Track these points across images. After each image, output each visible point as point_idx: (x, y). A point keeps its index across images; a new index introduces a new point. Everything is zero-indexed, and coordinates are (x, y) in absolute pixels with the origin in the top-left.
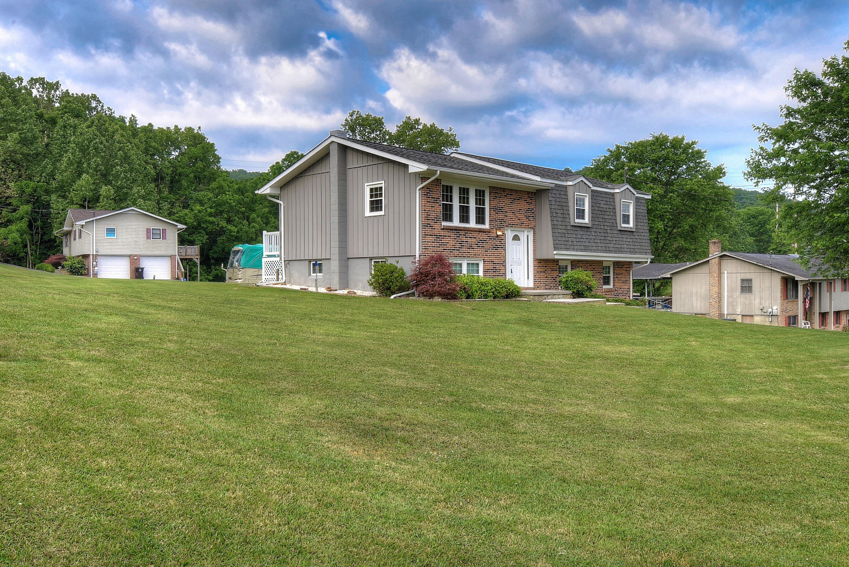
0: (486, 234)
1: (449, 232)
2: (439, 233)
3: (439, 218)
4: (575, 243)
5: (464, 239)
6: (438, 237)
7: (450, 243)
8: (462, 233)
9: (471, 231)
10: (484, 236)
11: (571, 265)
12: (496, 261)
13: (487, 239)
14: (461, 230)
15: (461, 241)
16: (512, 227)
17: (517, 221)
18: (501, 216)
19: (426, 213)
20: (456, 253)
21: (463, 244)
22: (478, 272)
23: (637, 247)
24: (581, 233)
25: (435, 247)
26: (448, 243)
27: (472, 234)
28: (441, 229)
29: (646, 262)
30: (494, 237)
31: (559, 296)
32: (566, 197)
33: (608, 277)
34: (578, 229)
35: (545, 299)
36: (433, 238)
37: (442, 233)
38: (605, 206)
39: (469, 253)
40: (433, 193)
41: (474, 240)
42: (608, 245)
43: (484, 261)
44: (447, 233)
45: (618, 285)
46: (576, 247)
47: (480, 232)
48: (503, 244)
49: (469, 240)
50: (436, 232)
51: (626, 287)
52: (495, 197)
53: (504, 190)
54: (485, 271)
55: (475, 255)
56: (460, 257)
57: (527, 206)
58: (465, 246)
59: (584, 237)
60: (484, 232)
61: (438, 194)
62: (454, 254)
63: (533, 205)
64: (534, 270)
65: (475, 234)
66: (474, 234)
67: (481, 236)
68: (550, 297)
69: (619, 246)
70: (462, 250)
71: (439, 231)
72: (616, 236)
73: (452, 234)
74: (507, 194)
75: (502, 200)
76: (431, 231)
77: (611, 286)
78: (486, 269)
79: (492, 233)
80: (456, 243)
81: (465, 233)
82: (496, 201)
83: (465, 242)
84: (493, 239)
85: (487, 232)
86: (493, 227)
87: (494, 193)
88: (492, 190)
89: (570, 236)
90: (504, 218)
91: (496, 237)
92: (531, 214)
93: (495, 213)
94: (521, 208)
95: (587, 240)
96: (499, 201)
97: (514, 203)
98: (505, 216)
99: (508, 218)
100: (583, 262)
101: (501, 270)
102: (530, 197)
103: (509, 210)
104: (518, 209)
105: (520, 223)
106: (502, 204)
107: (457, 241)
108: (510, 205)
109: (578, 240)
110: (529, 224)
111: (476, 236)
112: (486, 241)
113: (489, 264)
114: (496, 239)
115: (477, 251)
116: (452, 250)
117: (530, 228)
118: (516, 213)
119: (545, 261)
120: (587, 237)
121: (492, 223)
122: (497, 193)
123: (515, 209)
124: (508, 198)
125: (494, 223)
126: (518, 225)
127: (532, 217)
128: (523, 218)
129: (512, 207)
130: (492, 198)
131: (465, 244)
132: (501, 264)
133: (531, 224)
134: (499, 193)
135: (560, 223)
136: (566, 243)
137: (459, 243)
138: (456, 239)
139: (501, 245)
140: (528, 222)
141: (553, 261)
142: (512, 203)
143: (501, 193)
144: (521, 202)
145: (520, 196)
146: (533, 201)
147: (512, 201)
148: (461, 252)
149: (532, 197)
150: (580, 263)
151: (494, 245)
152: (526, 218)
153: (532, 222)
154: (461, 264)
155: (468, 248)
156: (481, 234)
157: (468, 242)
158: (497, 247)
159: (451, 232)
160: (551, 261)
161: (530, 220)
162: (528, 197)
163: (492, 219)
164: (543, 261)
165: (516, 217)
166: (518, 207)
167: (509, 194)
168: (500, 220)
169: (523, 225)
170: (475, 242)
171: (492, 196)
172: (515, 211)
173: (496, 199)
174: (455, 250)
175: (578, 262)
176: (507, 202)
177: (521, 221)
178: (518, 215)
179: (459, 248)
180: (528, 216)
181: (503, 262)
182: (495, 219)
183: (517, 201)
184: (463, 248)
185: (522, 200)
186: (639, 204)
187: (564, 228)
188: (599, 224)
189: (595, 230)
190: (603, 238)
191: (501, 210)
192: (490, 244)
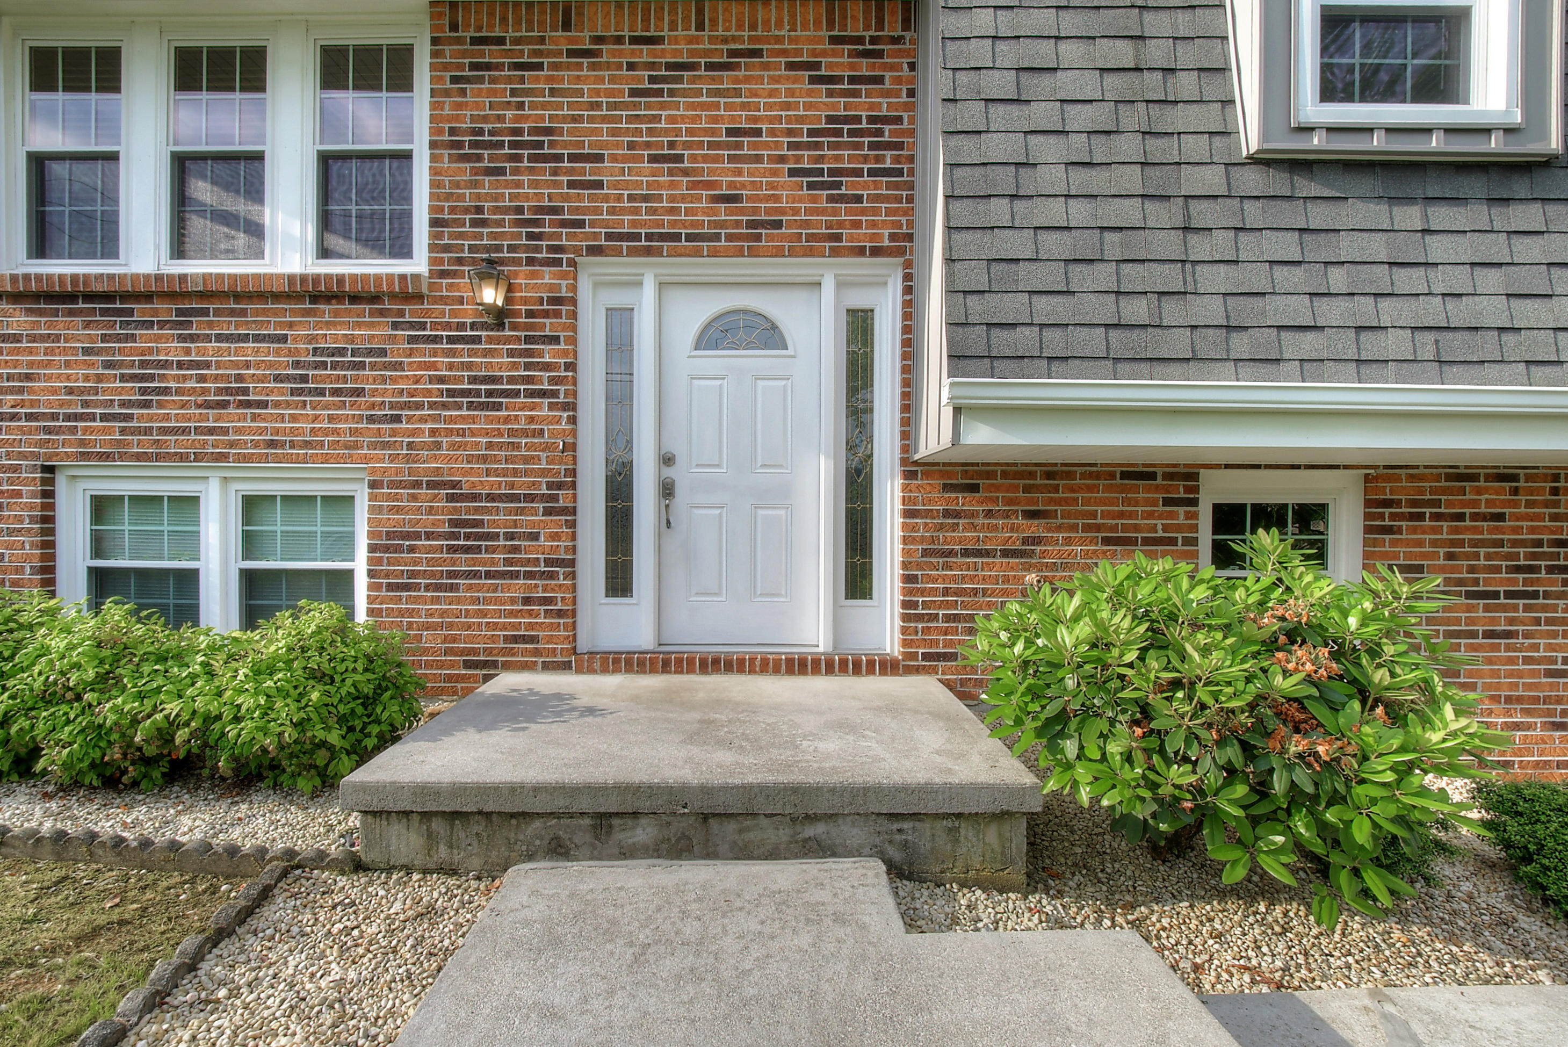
0: (382, 313)
5: (172, 350)
8: (156, 312)
9: (238, 297)
10: (360, 326)
11: (1369, 509)
12: (476, 482)
13: (393, 339)
14: (148, 297)
15: (142, 364)
16: (648, 252)
17: (700, 214)
18: (531, 188)
21: (163, 378)
22: (349, 545)
26: (28, 377)
30: (461, 326)
34: (1352, 184)
39: (211, 431)
41: (267, 353)
48: (547, 367)
49: (219, 353)
52: (474, 67)
53: (568, 13)
54: (380, 546)
55: (272, 444)
57: (818, 106)
58: (179, 391)
60: (355, 299)
63: (888, 94)
64: (903, 540)
66: (265, 312)
67: (328, 325)
74: (596, 39)
75: (550, 79)
79: (443, 300)
80: (99, 378)
81: (180, 312)
82: (493, 93)
83: (180, 365)
84: (451, 340)
85: (393, 296)
86: (460, 261)
87: (475, 41)
88: (454, 27)
89: (1220, 245)
90: (566, 198)
91: (473, 326)
92: (866, 159)
93: (475, 172)
94: (756, 119)
95: (1491, 280)
96: (514, 92)
97: (672, 93)
98: (571, 185)
99: (606, 198)
100: (1515, 478)
101: (535, 537)
102: (859, 40)
103: (617, 145)
104: (713, 132)
105: (737, 224)
106: (544, 106)
107: (108, 365)
108: (636, 106)
109: (1338, 279)
110: (841, 224)
111: (291, 325)
112: (383, 352)
113: (414, 498)
114: (476, 340)
115: (294, 418)
116: (68, 417)
117: (860, 251)
118: (693, 158)
119: (1032, 475)
120: (1495, 248)
121: (453, 236)
122: (500, 41)
123: (690, 132)
124: (608, 66)
125: (462, 236)
126: (730, 237)
127: (872, 173)
128: (771, 186)
129: (657, 119)
130: (455, 80)
131: (177, 378)
132: (531, 498)
133: (874, 224)
134: (517, 41)
135: (1077, 146)
136: (1138, 310)
137: (123, 378)
138: (99, 352)
139: (529, 380)
140: (835, 212)
141: (1126, 475)
142: (659, 93)
143: (542, 40)
144: (747, 80)
145: (734, 39)
146: (892, 67)
147: (652, 79)
148: (147, 431)
149: (874, 40)
150: (1479, 491)
151: (459, 380)
152: (811, 186)
153: (876, 211)
154: (193, 501)
155: (207, 405)
156: (336, 314)
157: (207, 365)
158: (490, 393)
159: (71, 313)
160: (1098, 476)
161: (859, 199)
162: (834, 40)
163: (453, 210)
164: (1005, 475)
165: (694, 185)
166: (715, 119)
167: (619, 40)
168: (520, 210)
169: (783, 238)
170: (271, 365)
171: (460, 67)
172: (688, 145)
173: (480, 80)
174: (92, 417)
175: (1449, 478)
176: (597, 93)
177: (756, 211)
178: (711, 172)
179: (123, 404)
180: (832, 172)
181: (550, 486)
182: (479, 210)
183: (713, 79)
184: (161, 405)
185: (766, 67)
187: (1129, 182)
191: (533, 148)
192: (417, 372)
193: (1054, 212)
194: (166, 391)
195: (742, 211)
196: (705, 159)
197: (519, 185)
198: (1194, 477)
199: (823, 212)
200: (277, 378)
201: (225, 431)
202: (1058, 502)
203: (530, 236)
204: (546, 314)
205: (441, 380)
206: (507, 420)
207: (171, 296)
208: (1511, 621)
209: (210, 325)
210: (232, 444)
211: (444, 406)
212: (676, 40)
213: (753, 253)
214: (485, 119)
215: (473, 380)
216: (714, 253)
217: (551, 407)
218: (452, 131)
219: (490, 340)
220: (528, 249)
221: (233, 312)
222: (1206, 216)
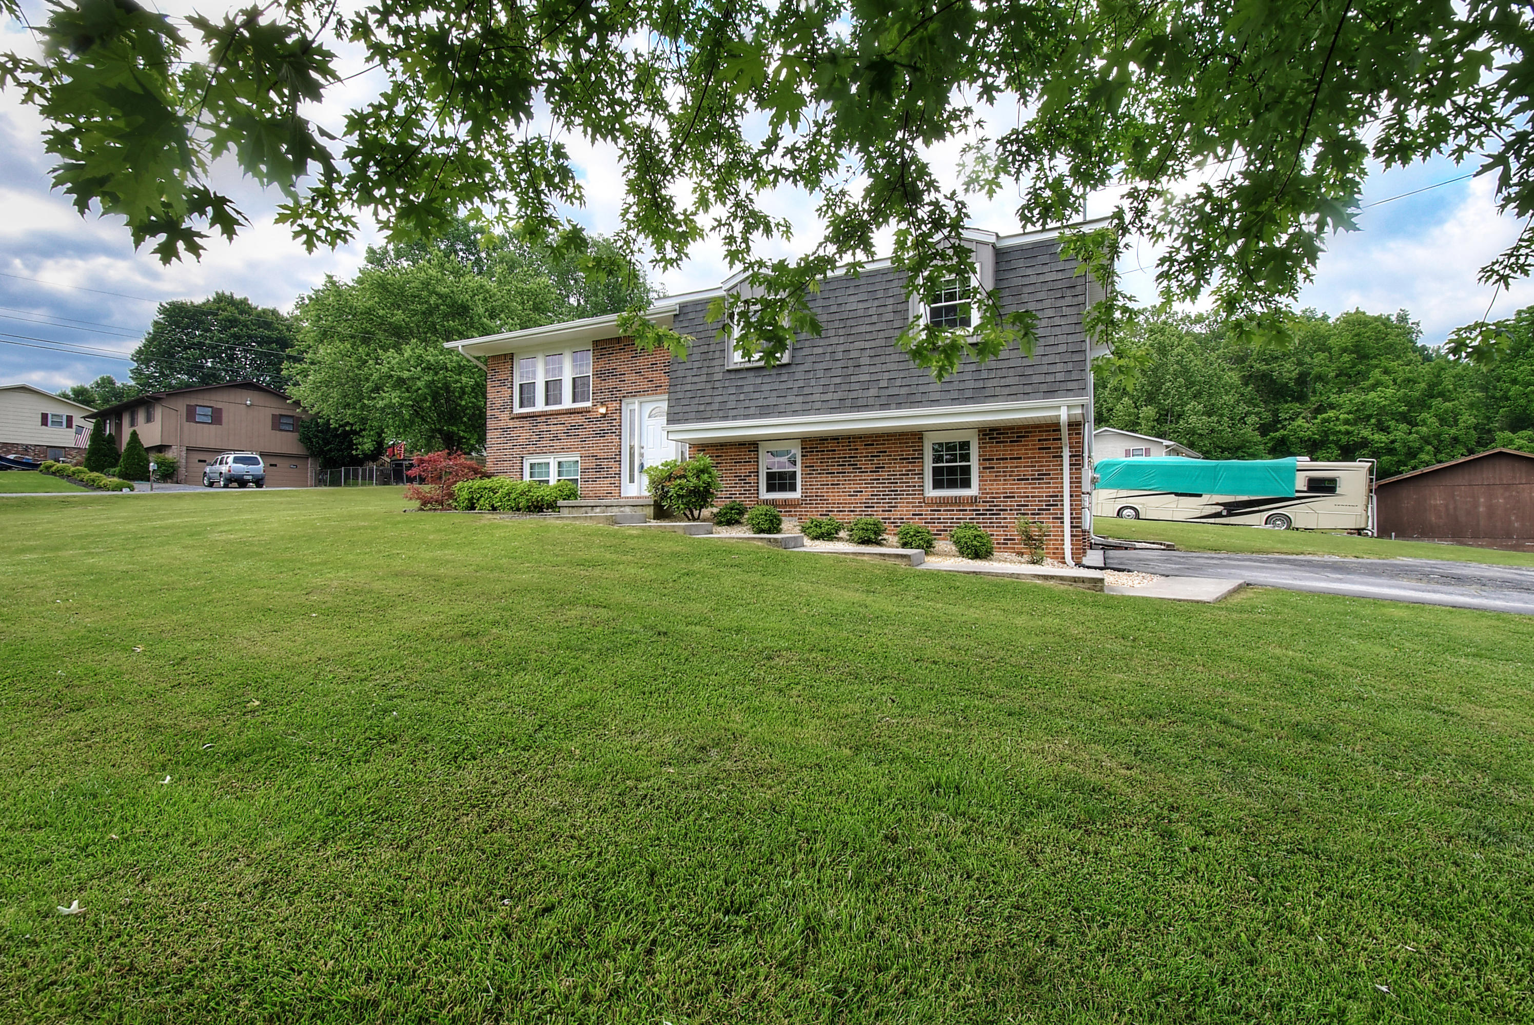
0: (583, 416)
1: (522, 421)
2: (507, 425)
3: (507, 405)
4: (732, 405)
5: (545, 428)
6: (504, 430)
7: (522, 436)
8: (541, 420)
10: (579, 419)
11: (803, 446)
13: (585, 422)
15: (539, 432)
16: (636, 396)
17: (645, 385)
21: (543, 434)
23: (1003, 382)
24: (759, 381)
26: (519, 436)
28: (509, 419)
30: (598, 418)
33: (966, 470)
34: (752, 374)
36: (498, 432)
37: (511, 424)
38: (861, 305)
39: (552, 446)
40: (500, 375)
41: (560, 427)
43: (581, 457)
44: (517, 423)
45: (998, 487)
48: (616, 426)
49: (553, 428)
50: (502, 424)
51: (1044, 491)
52: (601, 355)
53: (618, 340)
55: (563, 449)
58: (546, 437)
59: (765, 387)
65: (563, 419)
67: (574, 419)
69: (904, 391)
71: (506, 422)
73: (526, 424)
74: (624, 345)
75: (615, 356)
77: (973, 491)
78: (583, 469)
79: (595, 412)
80: (531, 435)
82: (604, 361)
83: (546, 431)
84: (596, 421)
85: (586, 411)
86: (598, 402)
87: (602, 349)
88: (597, 346)
89: (719, 392)
90: (619, 385)
91: (600, 417)
93: (601, 380)
95: (775, 394)
96: (608, 360)
98: (619, 381)
99: (627, 384)
100: (838, 439)
101: (612, 468)
103: (629, 370)
104: (648, 365)
105: (652, 387)
106: (614, 363)
107: (533, 432)
108: (631, 360)
109: (742, 397)
111: (567, 420)
112: (583, 425)
113: (589, 460)
114: (601, 421)
115: (567, 442)
118: (644, 372)
119: (717, 446)
120: (776, 386)
122: (605, 348)
123: (642, 365)
125: (598, 396)
126: (651, 391)
129: (636, 363)
130: (597, 359)
131: (545, 434)
132: (612, 458)
134: (609, 348)
135: (694, 372)
136: (702, 408)
137: (536, 435)
138: (531, 429)
139: (612, 429)
141: (739, 445)
143: (613, 347)
147: (636, 354)
148: (540, 447)
150: (828, 443)
151: (597, 431)
154: (549, 463)
155: (551, 440)
156: (575, 416)
157: (551, 431)
158: (603, 433)
160: (732, 445)
163: (597, 390)
164: (711, 446)
165: (644, 379)
167: (628, 345)
168: (610, 389)
170: (562, 430)
171: (598, 355)
172: (643, 369)
173: (602, 358)
175: (821, 440)
178: (647, 375)
179: (535, 441)
181: (616, 456)
182: (602, 389)
184: (542, 441)
186: (1046, 259)
187: (704, 378)
188: (829, 349)
189: (806, 367)
190: (838, 380)
191: (612, 373)
192: (590, 429)
193: (689, 387)
194: (544, 438)
195: (653, 384)
196: (646, 372)
197: (609, 382)
198: (756, 444)
200: (563, 433)
201: (554, 446)
203: (612, 395)
204: (615, 413)
205: (594, 431)
206: (608, 439)
209: (552, 421)
210: (556, 449)
211: (594, 437)
213: (656, 394)
214: (603, 367)
215: (600, 430)
217: (617, 436)
219: (603, 420)
220: (611, 398)
222: (717, 385)
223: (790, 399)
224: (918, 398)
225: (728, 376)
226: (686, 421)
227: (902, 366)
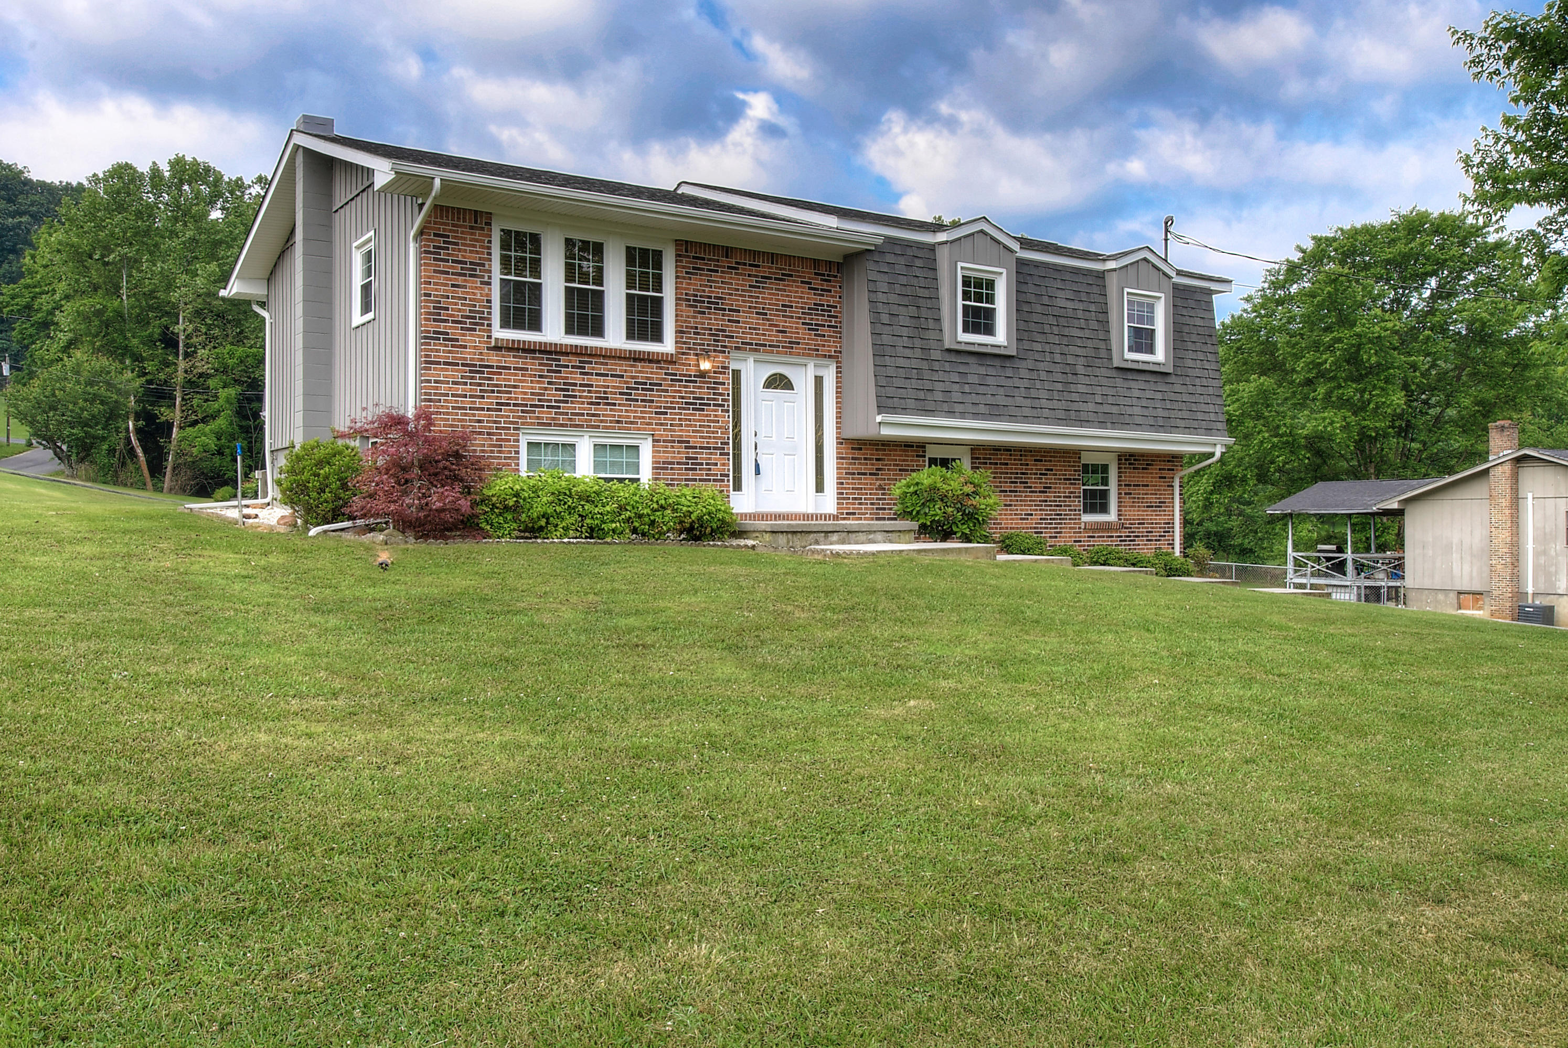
0: (661, 368)
1: (520, 357)
2: (482, 360)
3: (480, 318)
4: (957, 397)
5: (578, 378)
6: (474, 369)
7: (523, 387)
8: (570, 361)
9: (604, 357)
10: (652, 373)
11: (972, 458)
12: (695, 441)
13: (665, 379)
14: (567, 354)
15: (565, 384)
16: (756, 350)
17: (773, 336)
18: (715, 321)
19: (432, 302)
20: (546, 415)
21: (573, 391)
22: (636, 467)
23: (1180, 414)
24: (982, 370)
25: (465, 396)
26: (515, 387)
27: (606, 364)
28: (488, 349)
29: (1212, 455)
30: (690, 376)
31: (871, 536)
32: (930, 274)
34: (971, 360)
35: (817, 543)
36: (457, 371)
37: (494, 359)
38: (1069, 305)
39: (594, 415)
40: (459, 250)
41: (616, 382)
42: (1075, 406)
43: (654, 441)
44: (510, 360)
46: (958, 408)
47: (635, 360)
48: (721, 394)
49: (597, 381)
50: (468, 355)
52: (694, 268)
53: (728, 251)
54: (659, 467)
55: (618, 422)
56: (562, 425)
57: (811, 298)
58: (580, 397)
59: (990, 380)
60: (650, 361)
61: (477, 252)
62: (538, 418)
63: (833, 297)
64: (838, 469)
65: (619, 367)
66: (616, 364)
67: (640, 372)
68: (835, 537)
69: (1114, 410)
70: (569, 408)
71: (481, 354)
72: (1104, 381)
73: (533, 365)
74: (737, 263)
75: (721, 277)
76: (449, 352)
77: (1112, 516)
78: (659, 463)
79: (684, 364)
80: (546, 389)
81: (580, 362)
82: (701, 280)
83: (581, 385)
84: (686, 381)
85: (666, 362)
86: (689, 349)
87: (694, 258)
88: (687, 251)
89: (940, 376)
90: (727, 326)
91: (695, 376)
92: (826, 321)
93: (695, 312)
94: (791, 302)
95: (1001, 391)
96: (708, 281)
97: (763, 288)
98: (729, 321)
99: (741, 327)
100: (1010, 450)
101: (716, 464)
102: (824, 275)
103: (745, 307)
104: (777, 305)
105: (785, 342)
106: (719, 288)
107: (549, 383)
108: (751, 292)
109: (968, 388)
110: (819, 345)
111: (626, 371)
112: (660, 385)
113: (673, 447)
114: (695, 382)
115: (627, 411)
116: (532, 406)
117: (825, 356)
118: (771, 315)
119: (878, 445)
120: (1002, 381)
121: (687, 338)
122: (703, 259)
123: (770, 304)
124: (741, 274)
125: (690, 338)
126: (783, 347)
127: (829, 326)
128: (797, 328)
129: (758, 297)
130: (687, 273)
131: (579, 391)
132: (715, 448)
133: (829, 346)
134: (709, 260)
137: (556, 389)
138: (546, 377)
139: (714, 399)
140: (817, 340)
141: (905, 446)
142: (759, 287)
143: (718, 261)
144: (788, 286)
145: (785, 269)
146: (835, 287)
147: (756, 282)
148: (567, 414)
149: (828, 275)
150: (1001, 455)
151: (690, 398)
152: (809, 329)
153: (830, 341)
154: (573, 446)
155: (592, 403)
156: (643, 367)
157: (591, 386)
158: (700, 404)
159: (533, 358)
160: (897, 446)
161: (824, 336)
162: (815, 274)
163: (687, 327)
164: (870, 444)
165: (770, 325)
166: (778, 300)
167: (745, 264)
168: (711, 330)
169: (800, 348)
170: (618, 387)
171: (689, 268)
172: (769, 309)
173: (696, 274)
174: (543, 406)
175: (994, 450)
176: (738, 285)
177: (791, 337)
178: (777, 320)
179: (556, 401)
180: (816, 325)
181: (722, 443)
182: (696, 328)
183: (777, 284)
184: (572, 402)
185: (794, 281)
186: (1192, 303)
187: (918, 354)
188: (1047, 349)
189: (1030, 364)
190: (1059, 386)
191: (715, 304)
192: (674, 393)
194: (575, 397)
195: (787, 337)
196: (775, 315)
197: (711, 319)
198: (924, 447)
199: (813, 340)
200: (621, 394)
201: (599, 415)
202: (886, 455)
203: (715, 340)
204: (720, 373)
205: (683, 398)
206: (707, 416)
207: (576, 354)
208: (1011, 501)
209: (593, 368)
210: (602, 421)
211: (684, 409)
212: (764, 267)
213: (791, 353)
214: (698, 290)
215: (694, 398)
216: (778, 352)
217: (722, 411)
218: (686, 295)
219: (701, 382)
220: (714, 345)
221: (602, 364)
222: (936, 366)
223: (1019, 401)
224: (1127, 419)
225: (948, 357)
226: (904, 410)
227: (1110, 382)
